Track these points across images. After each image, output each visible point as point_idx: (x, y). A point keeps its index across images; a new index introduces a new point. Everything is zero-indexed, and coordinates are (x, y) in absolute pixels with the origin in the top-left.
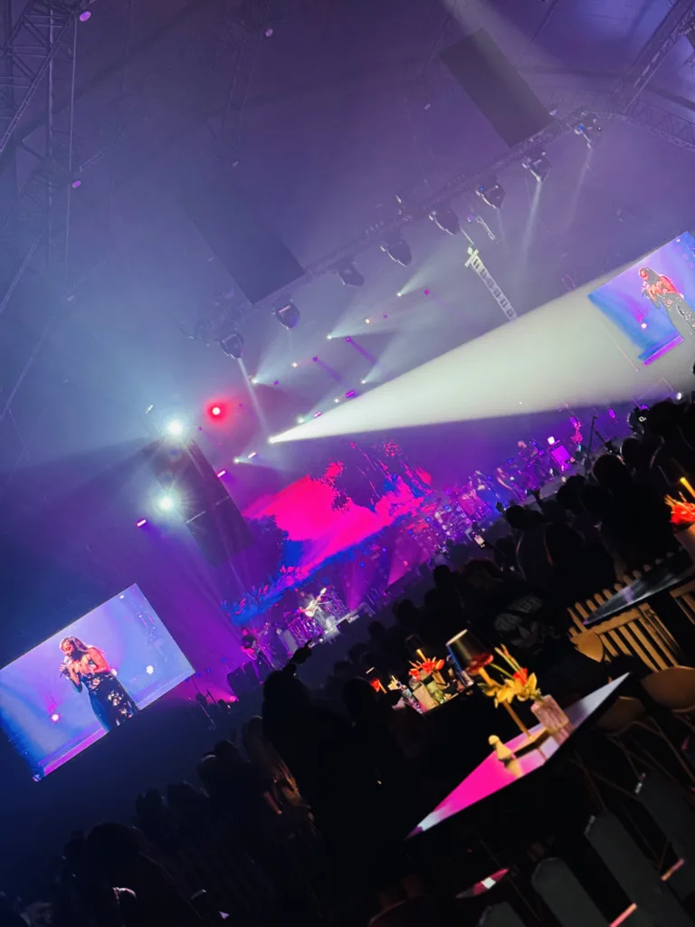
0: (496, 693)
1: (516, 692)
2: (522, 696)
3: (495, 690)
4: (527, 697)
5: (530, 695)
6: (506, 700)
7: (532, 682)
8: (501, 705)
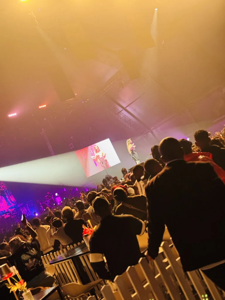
0: (11, 288)
1: (18, 288)
2: (20, 289)
3: (12, 286)
4: (21, 290)
5: (23, 289)
6: (14, 290)
7: (25, 285)
8: (12, 292)
